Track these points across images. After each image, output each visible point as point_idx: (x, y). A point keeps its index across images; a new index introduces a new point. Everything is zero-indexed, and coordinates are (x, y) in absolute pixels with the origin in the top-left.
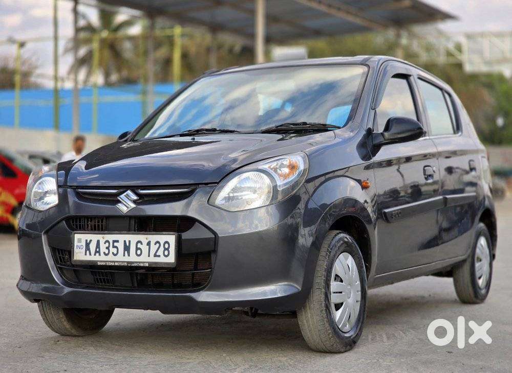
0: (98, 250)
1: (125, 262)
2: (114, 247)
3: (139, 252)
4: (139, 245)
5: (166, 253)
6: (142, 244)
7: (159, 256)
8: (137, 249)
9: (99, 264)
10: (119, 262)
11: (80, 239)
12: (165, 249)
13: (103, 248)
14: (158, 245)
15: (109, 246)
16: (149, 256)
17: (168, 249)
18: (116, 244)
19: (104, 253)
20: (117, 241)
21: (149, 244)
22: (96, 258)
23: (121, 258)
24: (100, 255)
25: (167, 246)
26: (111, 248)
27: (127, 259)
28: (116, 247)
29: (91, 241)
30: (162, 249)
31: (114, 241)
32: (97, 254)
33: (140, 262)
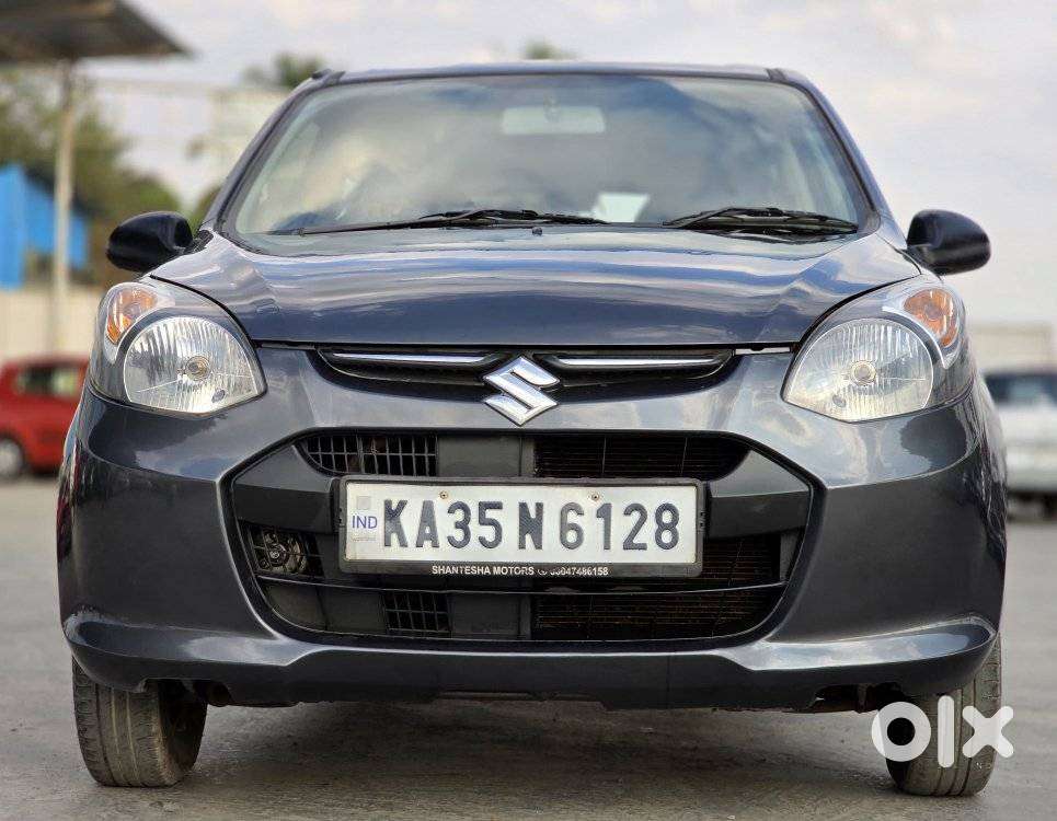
0: (428, 531)
1: (528, 565)
2: (483, 521)
3: (571, 537)
4: (572, 517)
5: (666, 537)
6: (580, 513)
7: (643, 547)
8: (565, 527)
9: (436, 571)
10: (507, 565)
11: (364, 500)
12: (662, 527)
13: (446, 525)
14: (636, 515)
15: (467, 519)
16: (607, 547)
17: (672, 527)
18: (490, 514)
19: (451, 540)
20: (497, 506)
21: (604, 512)
22: (426, 554)
23: (512, 553)
24: (435, 545)
25: (667, 517)
26: (474, 525)
27: (531, 555)
28: (493, 523)
29: (402, 504)
30: (651, 526)
31: (484, 506)
32: (427, 544)
33: (579, 566)
